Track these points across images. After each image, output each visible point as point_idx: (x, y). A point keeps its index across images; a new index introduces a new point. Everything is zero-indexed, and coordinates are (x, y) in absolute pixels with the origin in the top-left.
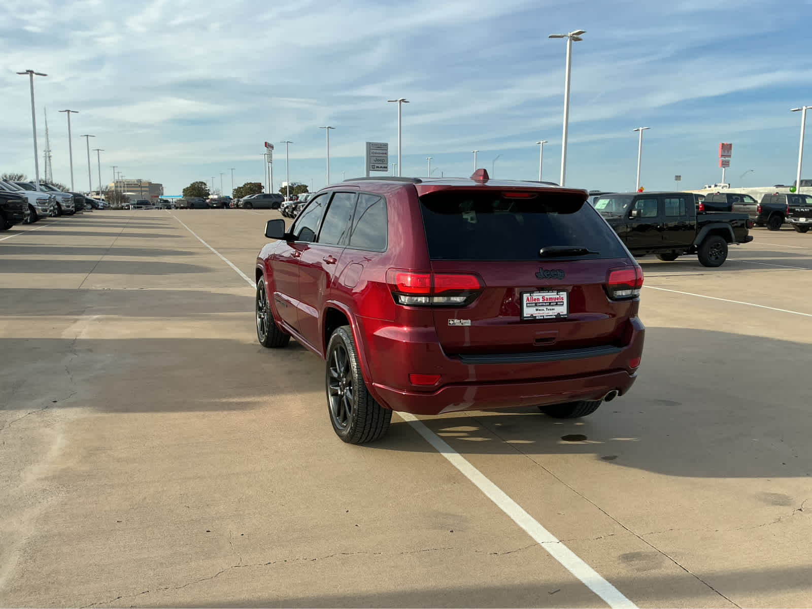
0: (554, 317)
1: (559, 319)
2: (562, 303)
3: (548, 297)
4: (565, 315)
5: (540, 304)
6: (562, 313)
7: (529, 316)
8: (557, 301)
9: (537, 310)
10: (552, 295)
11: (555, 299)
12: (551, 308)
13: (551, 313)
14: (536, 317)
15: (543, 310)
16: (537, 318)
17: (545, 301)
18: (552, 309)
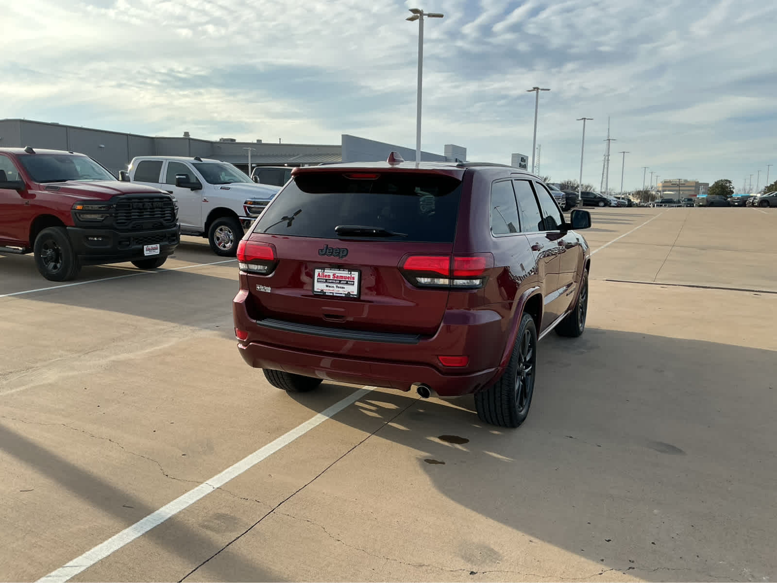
0: (344, 295)
1: (348, 297)
2: (353, 283)
3: (339, 275)
4: (355, 295)
5: (330, 281)
6: (352, 292)
7: (320, 291)
8: (347, 280)
9: (327, 286)
10: (344, 273)
11: (346, 277)
12: (341, 286)
13: (341, 290)
14: (326, 292)
15: (333, 287)
16: (327, 294)
17: (335, 279)
18: (342, 288)
